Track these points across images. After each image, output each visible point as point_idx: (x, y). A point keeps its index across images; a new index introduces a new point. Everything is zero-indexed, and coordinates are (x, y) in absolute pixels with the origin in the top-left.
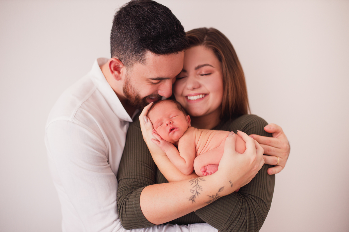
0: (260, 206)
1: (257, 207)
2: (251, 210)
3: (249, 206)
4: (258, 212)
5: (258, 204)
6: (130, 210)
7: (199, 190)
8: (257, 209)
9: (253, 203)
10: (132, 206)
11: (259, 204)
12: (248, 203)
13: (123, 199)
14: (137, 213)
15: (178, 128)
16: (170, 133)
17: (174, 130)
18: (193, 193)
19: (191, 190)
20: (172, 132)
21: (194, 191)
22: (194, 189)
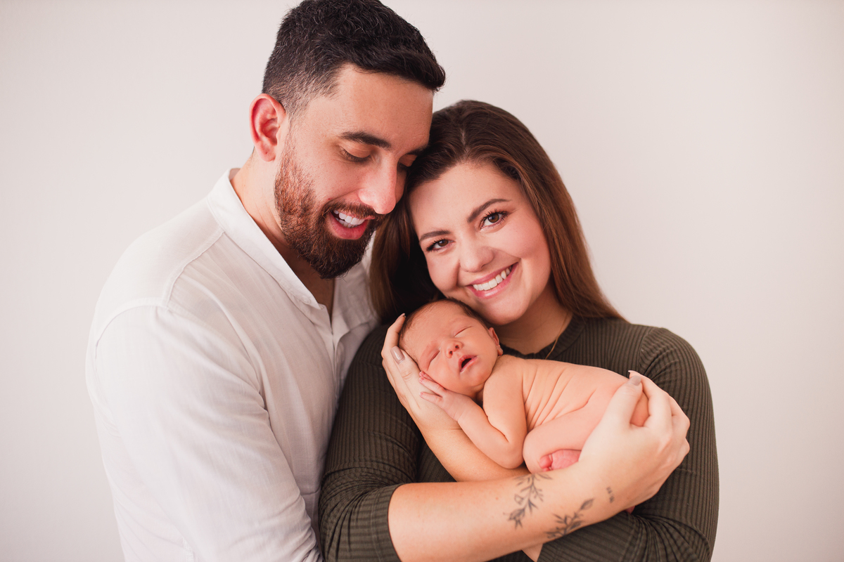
0: (691, 543)
1: (682, 544)
2: (669, 550)
3: (663, 542)
4: (685, 556)
5: (684, 537)
6: (360, 530)
7: (535, 497)
8: (682, 549)
9: (671, 536)
10: (366, 523)
11: (687, 538)
12: (660, 535)
13: (342, 508)
14: (378, 541)
15: (475, 356)
16: (460, 371)
17: (470, 363)
18: (520, 503)
19: (516, 496)
20: (465, 369)
21: (522, 499)
22: (524, 494)
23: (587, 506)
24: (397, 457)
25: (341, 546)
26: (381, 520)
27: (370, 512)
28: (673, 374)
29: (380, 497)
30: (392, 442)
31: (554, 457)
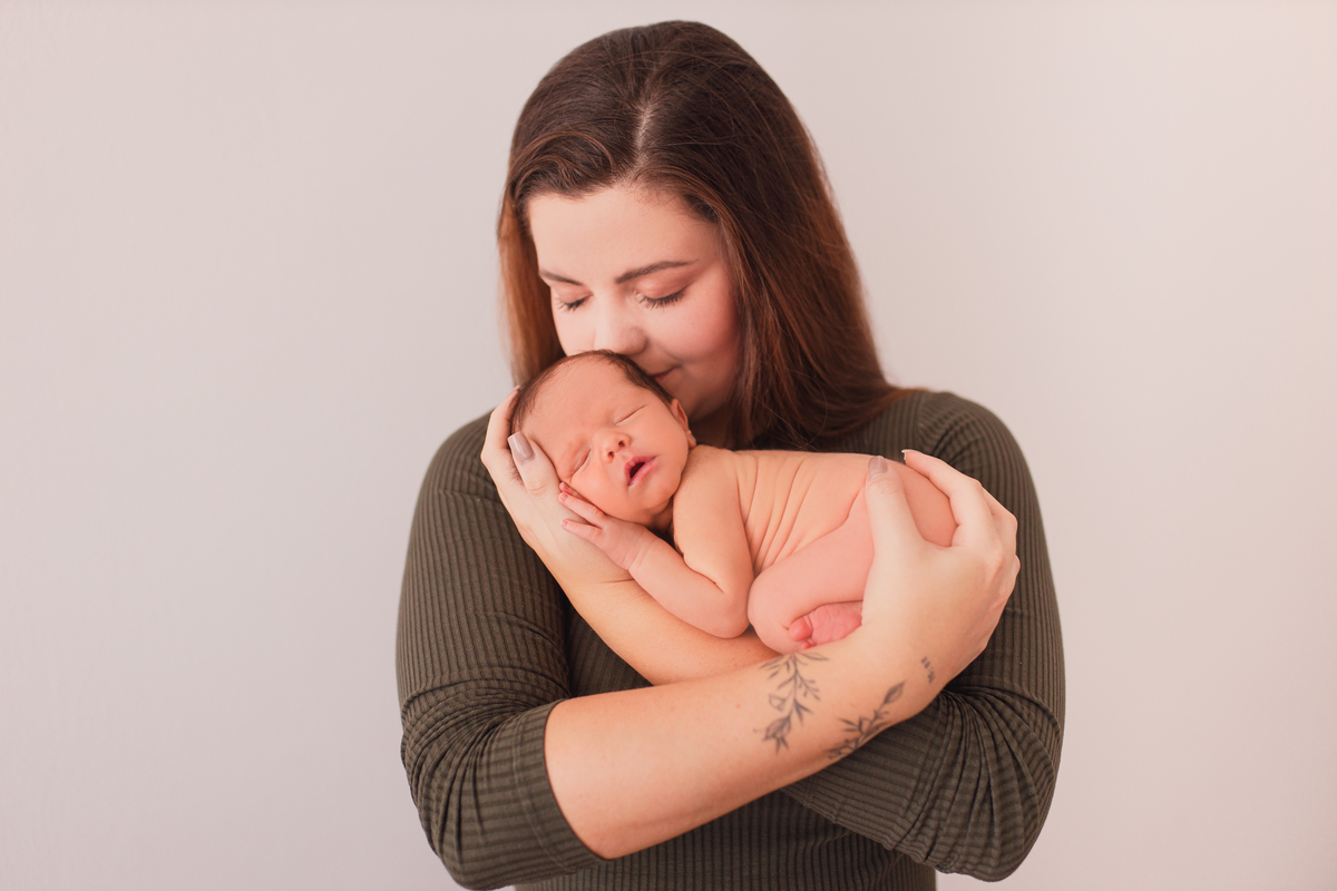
0: (1031, 723)
1: (1019, 726)
2: (999, 738)
3: (988, 726)
4: (1024, 745)
5: (1021, 716)
6: (498, 796)
8: (1020, 734)
9: (1001, 715)
10: (507, 781)
11: (1025, 716)
12: (982, 716)
13: (456, 761)
14: (534, 809)
15: (654, 458)
16: (629, 484)
17: (644, 470)
18: (779, 708)
19: (771, 697)
20: (636, 481)
21: (784, 700)
22: (784, 693)
23: (892, 698)
24: (533, 651)
25: (466, 827)
26: (534, 773)
27: (511, 760)
28: (976, 459)
29: (524, 732)
30: (521, 626)
31: (814, 618)
